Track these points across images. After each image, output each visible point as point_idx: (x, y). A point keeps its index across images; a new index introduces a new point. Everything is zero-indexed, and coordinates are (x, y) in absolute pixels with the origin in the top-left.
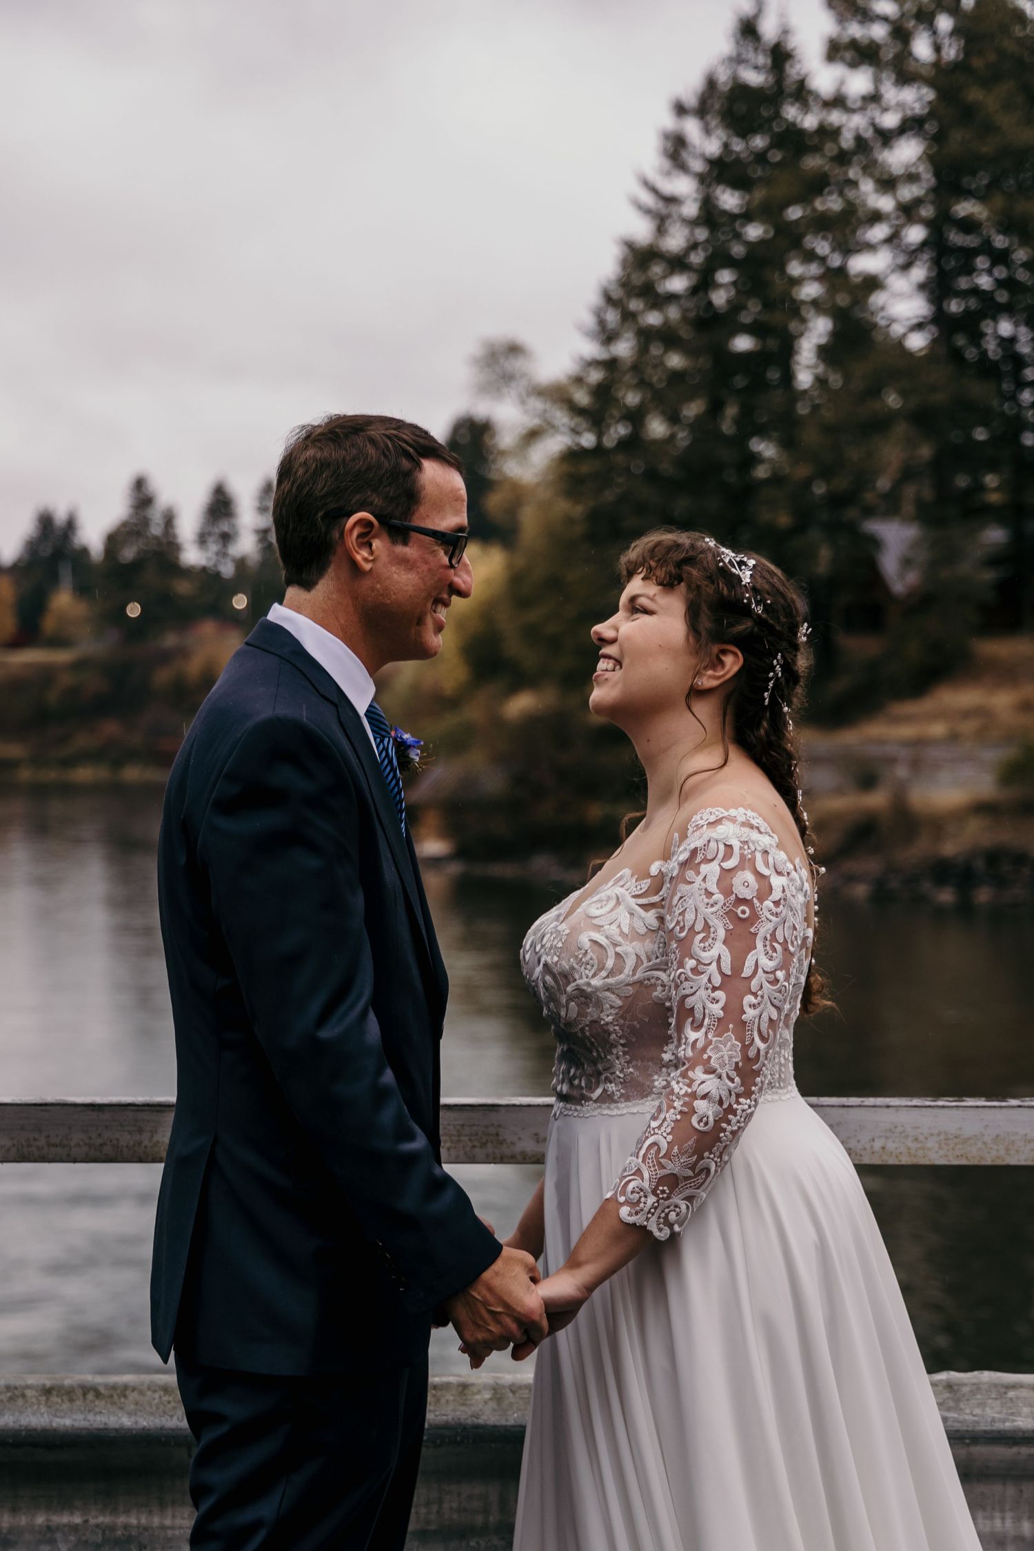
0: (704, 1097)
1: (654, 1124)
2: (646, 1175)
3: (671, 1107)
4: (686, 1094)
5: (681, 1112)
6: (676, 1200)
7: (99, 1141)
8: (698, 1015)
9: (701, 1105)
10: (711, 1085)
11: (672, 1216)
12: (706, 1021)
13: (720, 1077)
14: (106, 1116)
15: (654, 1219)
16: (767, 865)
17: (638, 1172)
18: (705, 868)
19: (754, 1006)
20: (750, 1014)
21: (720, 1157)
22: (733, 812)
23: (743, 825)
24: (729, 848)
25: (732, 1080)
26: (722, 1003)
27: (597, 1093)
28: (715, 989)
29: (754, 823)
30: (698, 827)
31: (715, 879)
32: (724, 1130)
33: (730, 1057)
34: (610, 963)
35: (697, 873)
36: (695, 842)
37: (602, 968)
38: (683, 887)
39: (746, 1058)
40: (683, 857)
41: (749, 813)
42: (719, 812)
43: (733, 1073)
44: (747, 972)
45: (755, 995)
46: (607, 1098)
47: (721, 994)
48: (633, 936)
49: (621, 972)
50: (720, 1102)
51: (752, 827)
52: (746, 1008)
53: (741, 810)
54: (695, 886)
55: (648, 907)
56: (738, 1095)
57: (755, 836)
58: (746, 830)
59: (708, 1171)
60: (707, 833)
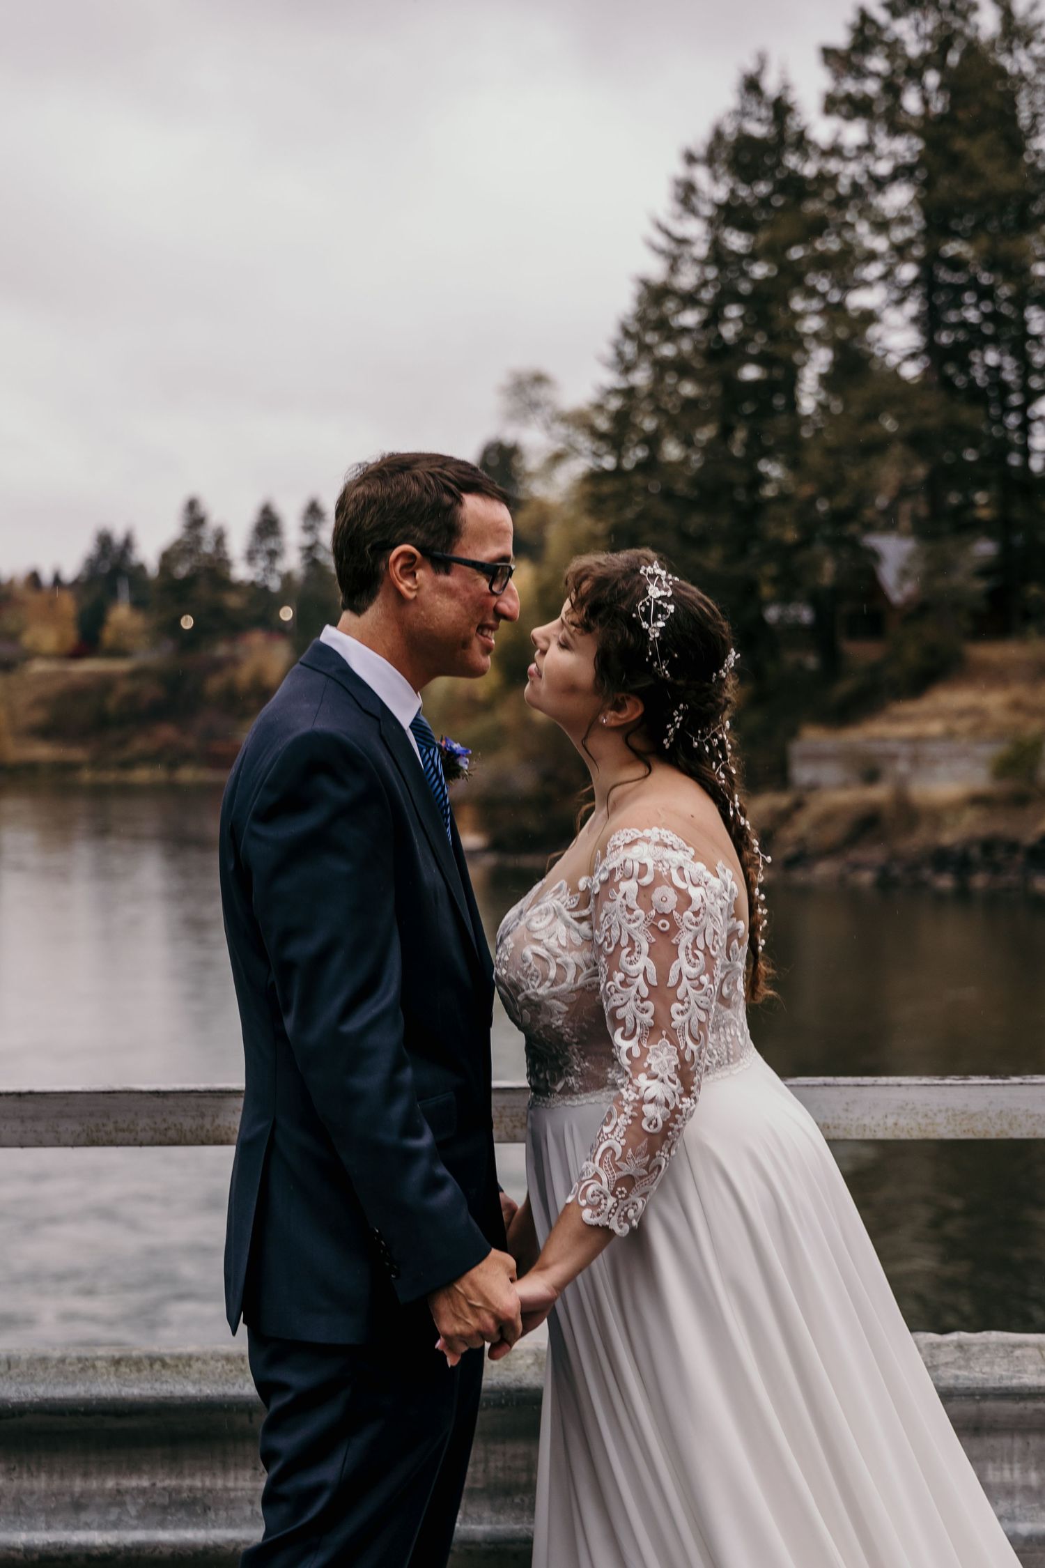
0: (652, 1101)
1: (607, 1129)
2: (604, 1179)
3: (621, 1112)
4: (635, 1100)
5: (631, 1117)
6: (633, 1198)
7: (164, 1126)
8: (630, 1025)
9: (649, 1109)
10: (655, 1089)
11: (631, 1213)
12: (639, 1030)
13: (663, 1081)
14: (170, 1102)
15: (614, 1219)
16: (684, 879)
17: (596, 1176)
18: (624, 886)
19: (682, 1013)
20: (678, 1020)
21: (669, 1152)
22: (647, 833)
23: (657, 844)
24: (643, 866)
25: (674, 1082)
26: (651, 1013)
27: (560, 1086)
28: (643, 1000)
29: (667, 841)
30: (616, 848)
31: (635, 896)
32: (672, 1129)
33: (669, 1061)
34: (552, 973)
35: (618, 891)
36: (613, 862)
37: (545, 978)
38: (607, 905)
39: (683, 1061)
40: (604, 876)
41: (664, 832)
42: (635, 833)
43: (674, 1076)
44: (672, 981)
45: (682, 1002)
46: (568, 1091)
47: (649, 1004)
48: (570, 948)
49: (563, 981)
50: (667, 1104)
51: (666, 846)
52: (675, 1016)
53: (656, 829)
54: (617, 903)
55: (580, 920)
56: (681, 1096)
57: (669, 854)
58: (660, 849)
59: (660, 1167)
60: (624, 854)
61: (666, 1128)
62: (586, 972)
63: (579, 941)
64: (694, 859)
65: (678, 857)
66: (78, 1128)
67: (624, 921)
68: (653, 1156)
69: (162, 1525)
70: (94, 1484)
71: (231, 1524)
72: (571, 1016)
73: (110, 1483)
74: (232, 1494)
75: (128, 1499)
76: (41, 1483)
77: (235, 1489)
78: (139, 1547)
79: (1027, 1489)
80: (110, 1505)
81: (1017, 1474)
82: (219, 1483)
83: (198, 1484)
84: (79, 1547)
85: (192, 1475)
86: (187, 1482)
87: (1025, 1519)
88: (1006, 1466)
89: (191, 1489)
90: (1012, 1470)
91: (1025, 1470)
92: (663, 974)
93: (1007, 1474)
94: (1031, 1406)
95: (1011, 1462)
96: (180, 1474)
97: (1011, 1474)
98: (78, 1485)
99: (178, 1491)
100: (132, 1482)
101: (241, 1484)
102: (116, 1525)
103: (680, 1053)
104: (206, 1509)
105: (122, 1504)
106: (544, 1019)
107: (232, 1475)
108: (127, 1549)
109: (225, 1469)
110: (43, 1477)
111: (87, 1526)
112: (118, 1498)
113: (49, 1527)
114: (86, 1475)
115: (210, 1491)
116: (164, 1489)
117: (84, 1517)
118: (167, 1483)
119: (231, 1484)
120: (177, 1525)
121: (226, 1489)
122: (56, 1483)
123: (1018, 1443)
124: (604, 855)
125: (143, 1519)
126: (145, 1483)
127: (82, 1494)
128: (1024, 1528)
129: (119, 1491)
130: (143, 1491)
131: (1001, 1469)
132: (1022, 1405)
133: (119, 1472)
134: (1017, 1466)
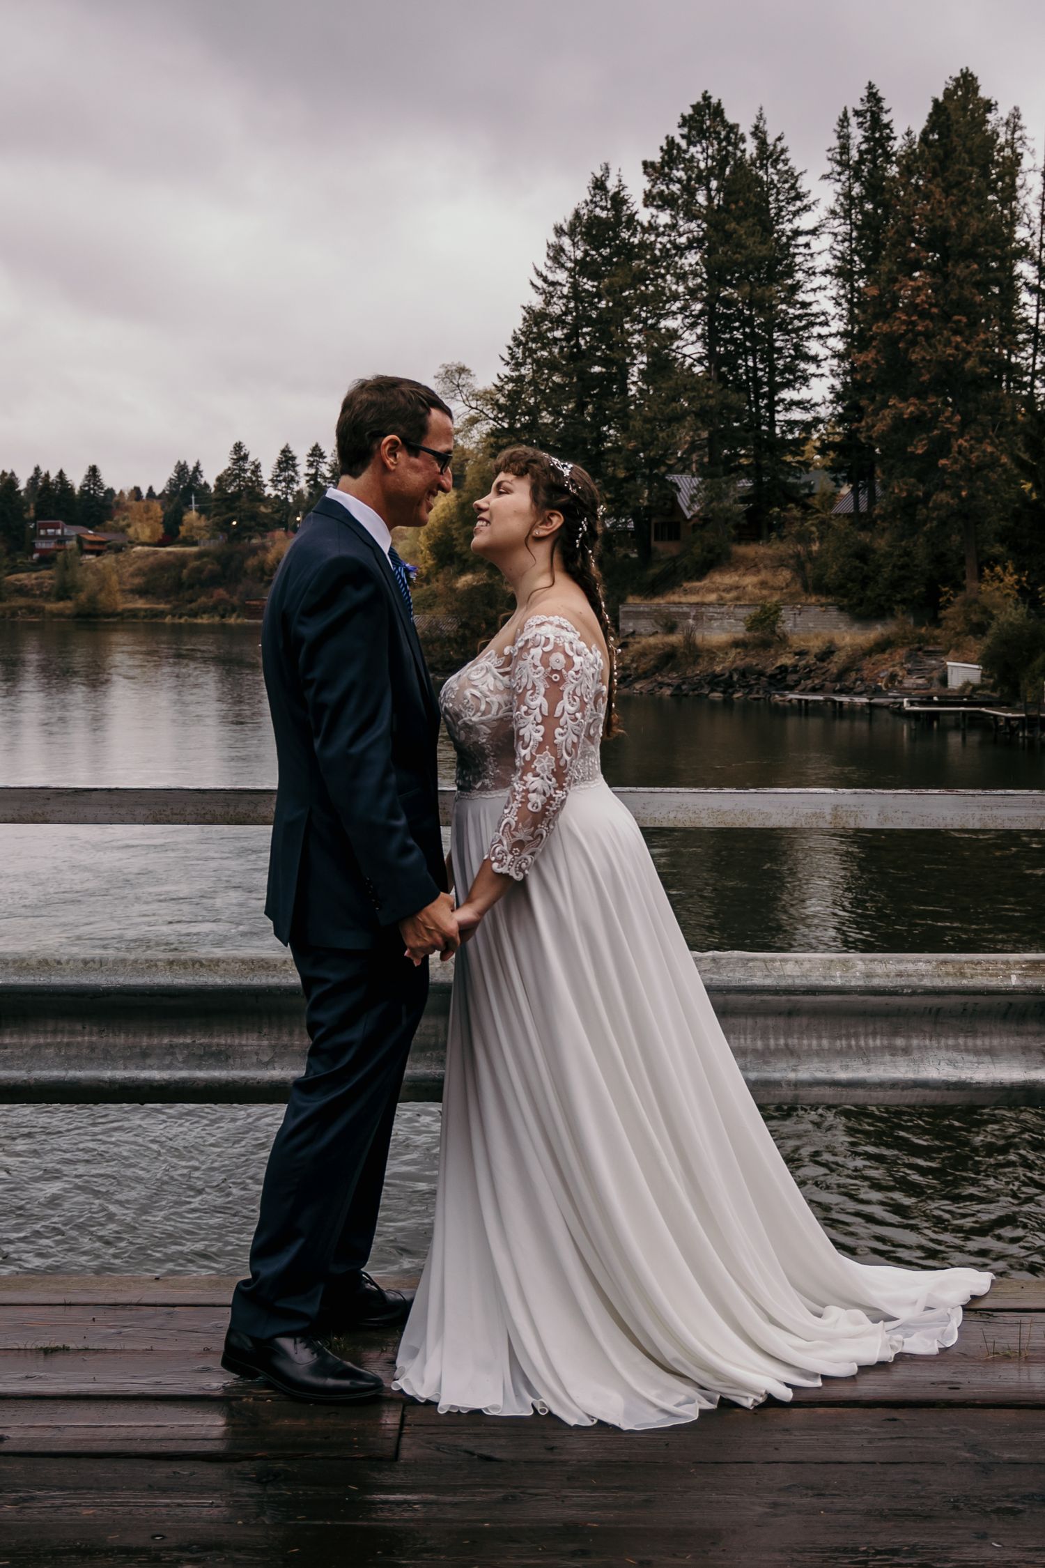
0: (534, 791)
1: (506, 811)
2: (505, 843)
3: (515, 799)
4: (524, 791)
5: (521, 802)
6: (525, 856)
8: (526, 740)
9: (533, 797)
10: (538, 783)
11: (523, 866)
12: (532, 743)
13: (543, 778)
15: (512, 869)
16: (572, 650)
17: (500, 842)
18: (533, 651)
19: (562, 735)
20: (559, 739)
21: (548, 826)
22: (551, 619)
23: (557, 626)
24: (548, 639)
25: (550, 780)
26: (541, 733)
27: (479, 784)
28: (537, 724)
29: (564, 625)
30: (531, 626)
31: (539, 658)
32: (548, 810)
33: (548, 766)
34: (483, 707)
35: (529, 654)
36: (528, 635)
37: (478, 710)
38: (521, 663)
39: (558, 766)
40: (520, 644)
41: (562, 619)
42: (543, 618)
43: (551, 776)
44: (557, 714)
45: (562, 728)
46: (484, 788)
47: (541, 728)
48: (496, 691)
49: (490, 713)
50: (544, 794)
51: (563, 628)
52: (557, 736)
53: (557, 617)
54: (528, 661)
55: (503, 674)
56: (555, 789)
57: (564, 633)
58: (559, 629)
59: (542, 835)
60: (535, 630)
61: (544, 809)
62: (504, 708)
63: (502, 688)
64: (580, 639)
65: (570, 636)
67: (531, 673)
68: (536, 828)
69: (199, 1068)
70: (155, 1041)
71: (243, 1067)
72: (492, 737)
73: (166, 1041)
74: (245, 1048)
75: (177, 1051)
76: (121, 1040)
77: (246, 1046)
78: (184, 1081)
79: (755, 1051)
80: (166, 1054)
81: (749, 1041)
82: (237, 1042)
83: (223, 1042)
84: (145, 1080)
85: (219, 1036)
86: (216, 1040)
87: (754, 1070)
88: (742, 1036)
89: (218, 1045)
90: (745, 1039)
91: (754, 1039)
92: (552, 709)
93: (742, 1041)
94: (758, 998)
95: (745, 1034)
96: (211, 1035)
97: (746, 1042)
98: (145, 1041)
99: (210, 1046)
100: (180, 1040)
101: (250, 1042)
102: (169, 1067)
103: (557, 761)
104: (228, 1057)
105: (173, 1054)
106: (474, 737)
107: (245, 1036)
108: (176, 1082)
109: (240, 1032)
110: (123, 1036)
111: (151, 1067)
112: (171, 1050)
113: (125, 1068)
114: (150, 1035)
115: (230, 1046)
116: (201, 1044)
117: (149, 1062)
118: (202, 1041)
119: (244, 1042)
120: (209, 1068)
121: (241, 1045)
122: (131, 1040)
123: (750, 1022)
124: (522, 632)
125: (187, 1063)
126: (189, 1041)
127: (147, 1048)
128: (753, 1076)
129: (171, 1045)
130: (187, 1046)
131: (739, 1039)
132: (752, 997)
133: (171, 1034)
134: (749, 1036)
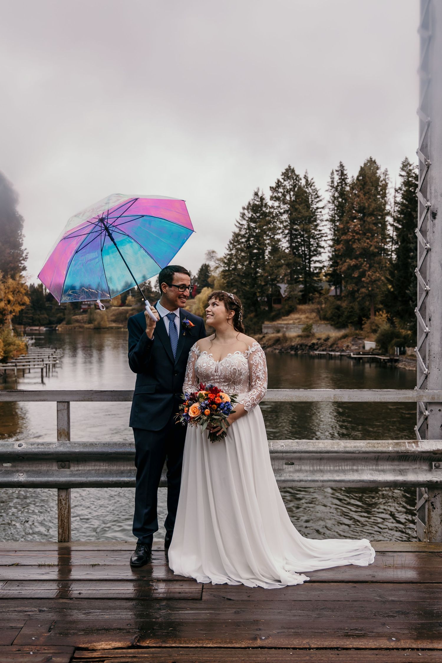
66: (123, 398)
70: (125, 468)
73: (129, 468)
79: (310, 471)
80: (129, 472)
81: (308, 468)
84: (122, 480)
87: (310, 477)
88: (306, 466)
91: (310, 467)
93: (306, 468)
94: (311, 454)
98: (122, 468)
102: (129, 476)
105: (131, 472)
108: (132, 481)
110: (115, 467)
111: (124, 477)
113: (116, 477)
114: (124, 466)
117: (123, 475)
122: (118, 468)
123: (309, 462)
127: (123, 470)
129: (130, 470)
132: (309, 454)
133: (130, 466)
134: (308, 466)
